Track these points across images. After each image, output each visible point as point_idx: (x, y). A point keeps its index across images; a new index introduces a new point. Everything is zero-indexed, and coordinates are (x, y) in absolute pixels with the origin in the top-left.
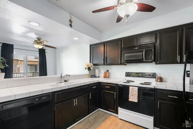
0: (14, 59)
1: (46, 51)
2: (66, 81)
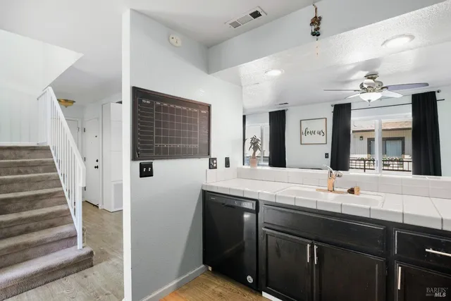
1: (439, 96)
2: (351, 191)
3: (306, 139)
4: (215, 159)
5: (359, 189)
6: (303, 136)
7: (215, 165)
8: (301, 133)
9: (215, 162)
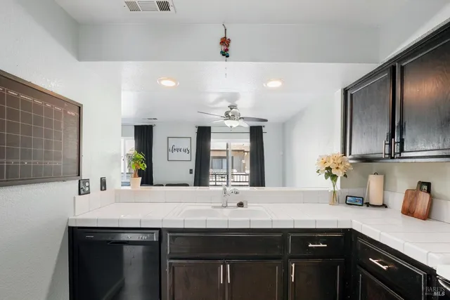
0: (211, 149)
1: (264, 130)
2: (241, 205)
3: (174, 156)
4: (88, 180)
5: (247, 202)
6: (170, 153)
7: (87, 189)
8: (168, 150)
9: (87, 184)
